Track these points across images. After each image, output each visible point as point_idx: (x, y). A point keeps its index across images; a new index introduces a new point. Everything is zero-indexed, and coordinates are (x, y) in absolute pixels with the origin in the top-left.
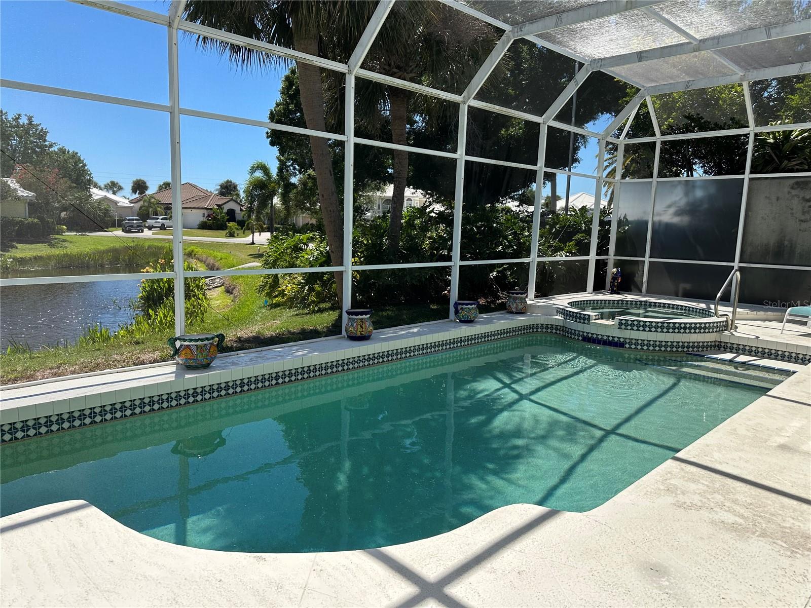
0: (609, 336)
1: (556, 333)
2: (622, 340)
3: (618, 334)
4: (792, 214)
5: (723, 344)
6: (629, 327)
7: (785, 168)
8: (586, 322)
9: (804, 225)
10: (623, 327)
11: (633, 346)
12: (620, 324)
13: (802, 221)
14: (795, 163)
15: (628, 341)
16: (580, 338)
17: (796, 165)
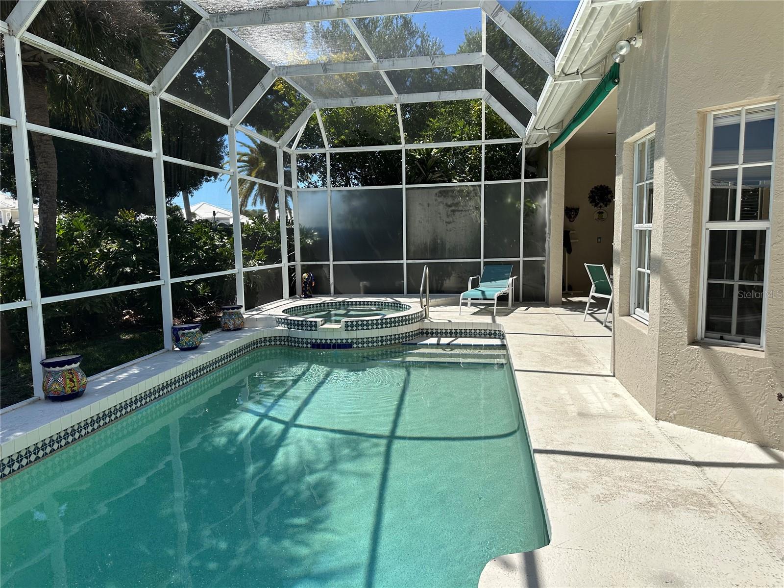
0: (338, 339)
1: (280, 344)
2: (349, 341)
3: (345, 336)
4: (440, 217)
5: (425, 331)
6: (355, 328)
7: (430, 180)
8: (313, 328)
9: (450, 226)
10: (349, 328)
11: (360, 345)
12: (347, 326)
13: (447, 222)
14: (437, 175)
15: (355, 341)
16: (309, 346)
17: (438, 177)
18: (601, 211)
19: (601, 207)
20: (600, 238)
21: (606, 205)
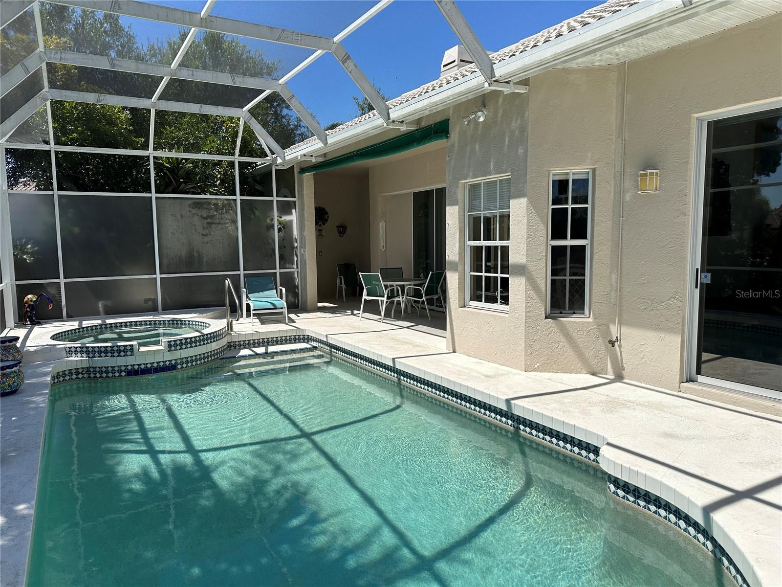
0: (160, 362)
1: (78, 378)
2: (173, 362)
3: (169, 357)
4: (196, 229)
6: (178, 347)
7: (182, 191)
8: (129, 353)
9: (206, 239)
10: (173, 348)
11: (185, 365)
12: (170, 346)
14: (190, 186)
15: (179, 361)
16: (123, 374)
17: (191, 188)
18: (320, 228)
19: (320, 225)
20: (321, 252)
21: (324, 224)
